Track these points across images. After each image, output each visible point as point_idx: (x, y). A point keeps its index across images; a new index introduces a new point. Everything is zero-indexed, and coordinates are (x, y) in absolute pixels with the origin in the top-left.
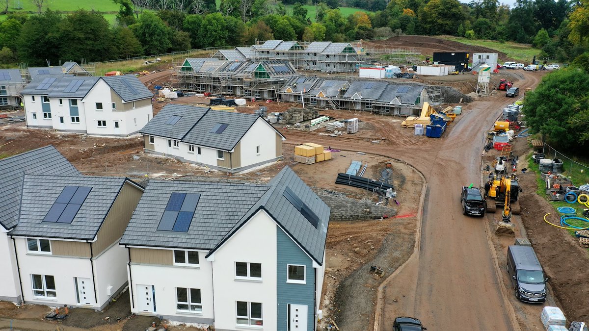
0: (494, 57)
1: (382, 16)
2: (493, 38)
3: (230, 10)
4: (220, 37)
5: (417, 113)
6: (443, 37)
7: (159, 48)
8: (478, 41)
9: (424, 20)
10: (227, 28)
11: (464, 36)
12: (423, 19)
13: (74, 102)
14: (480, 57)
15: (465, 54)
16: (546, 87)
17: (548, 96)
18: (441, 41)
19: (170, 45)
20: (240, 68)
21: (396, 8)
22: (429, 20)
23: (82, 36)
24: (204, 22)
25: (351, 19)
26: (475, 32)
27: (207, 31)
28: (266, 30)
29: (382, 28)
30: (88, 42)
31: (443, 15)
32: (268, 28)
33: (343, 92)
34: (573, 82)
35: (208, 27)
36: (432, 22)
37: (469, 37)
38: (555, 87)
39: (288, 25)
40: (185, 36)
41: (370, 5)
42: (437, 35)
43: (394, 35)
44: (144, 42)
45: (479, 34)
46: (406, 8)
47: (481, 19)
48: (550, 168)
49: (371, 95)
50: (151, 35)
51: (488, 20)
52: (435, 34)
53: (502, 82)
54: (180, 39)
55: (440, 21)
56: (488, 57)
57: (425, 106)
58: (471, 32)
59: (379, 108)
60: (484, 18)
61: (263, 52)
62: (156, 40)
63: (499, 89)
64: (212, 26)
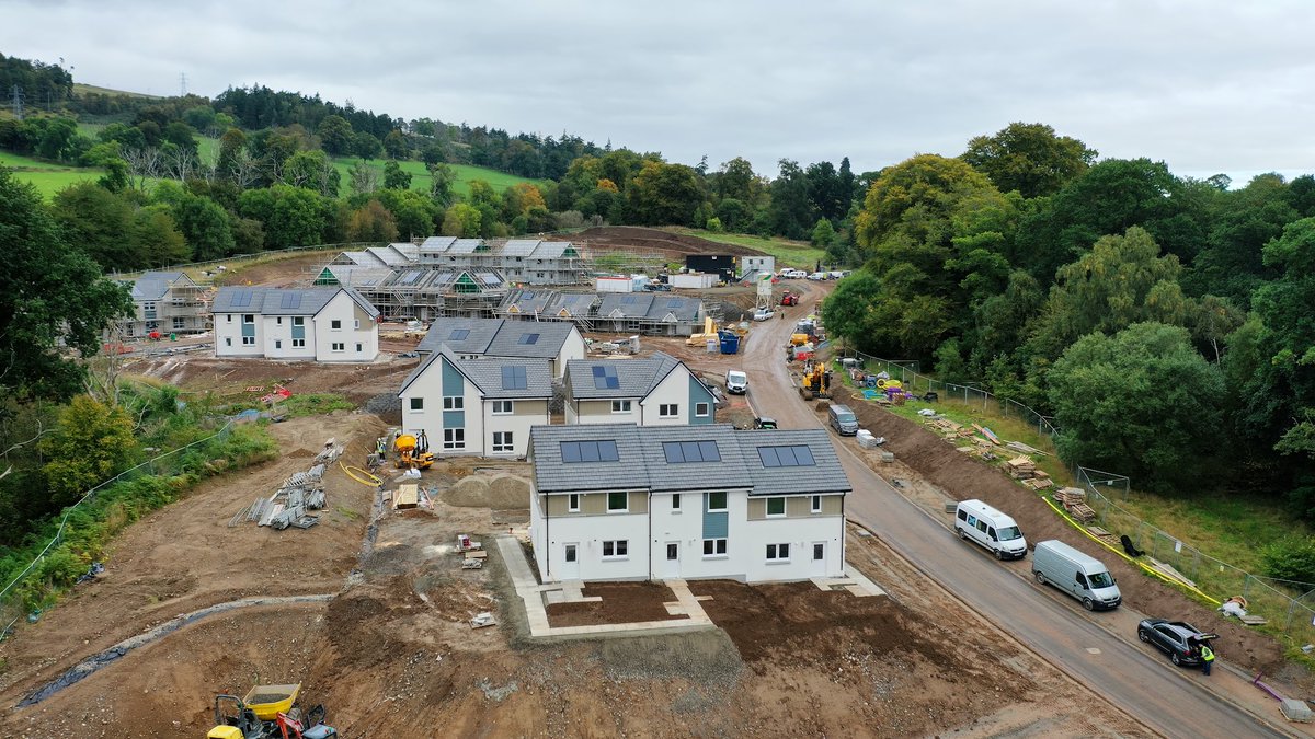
0: (769, 261)
1: (562, 190)
2: (751, 232)
3: (302, 179)
4: (313, 230)
5: (699, 329)
6: (671, 229)
7: (217, 248)
8: (728, 236)
9: (636, 199)
10: (323, 213)
11: (704, 228)
12: (633, 198)
13: (299, 321)
14: (751, 262)
15: (730, 258)
16: (841, 290)
17: (844, 299)
18: (673, 237)
19: (233, 244)
20: (424, 280)
21: (586, 177)
22: (644, 199)
23: (91, 227)
24: (280, 202)
25: (509, 196)
26: (722, 220)
27: (288, 219)
28: (385, 217)
29: (568, 213)
30: (104, 238)
31: (666, 191)
32: (387, 213)
33: (593, 309)
34: (864, 285)
35: (292, 211)
36: (650, 203)
37: (713, 229)
38: (850, 290)
39: (419, 208)
40: (257, 228)
41: (507, 163)
42: (661, 224)
43: (589, 225)
44: (190, 237)
45: (727, 224)
46: (601, 178)
47: (728, 200)
48: (853, 365)
49: (636, 312)
50: (202, 226)
51: (739, 202)
52: (657, 224)
53: (786, 295)
54: (248, 233)
55: (663, 202)
56: (762, 262)
57: (709, 321)
58: (716, 221)
59: (647, 327)
60: (733, 197)
61: (425, 255)
62: (213, 235)
63: (782, 304)
64: (298, 210)
